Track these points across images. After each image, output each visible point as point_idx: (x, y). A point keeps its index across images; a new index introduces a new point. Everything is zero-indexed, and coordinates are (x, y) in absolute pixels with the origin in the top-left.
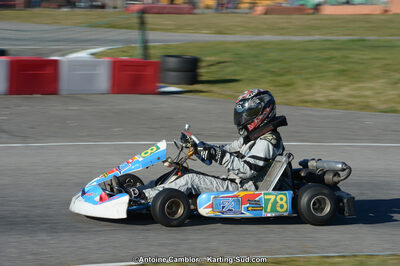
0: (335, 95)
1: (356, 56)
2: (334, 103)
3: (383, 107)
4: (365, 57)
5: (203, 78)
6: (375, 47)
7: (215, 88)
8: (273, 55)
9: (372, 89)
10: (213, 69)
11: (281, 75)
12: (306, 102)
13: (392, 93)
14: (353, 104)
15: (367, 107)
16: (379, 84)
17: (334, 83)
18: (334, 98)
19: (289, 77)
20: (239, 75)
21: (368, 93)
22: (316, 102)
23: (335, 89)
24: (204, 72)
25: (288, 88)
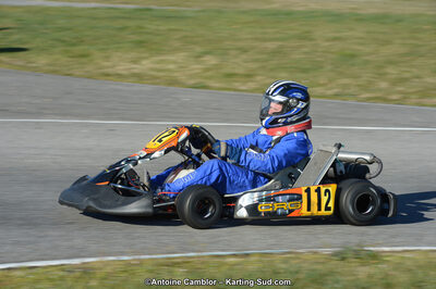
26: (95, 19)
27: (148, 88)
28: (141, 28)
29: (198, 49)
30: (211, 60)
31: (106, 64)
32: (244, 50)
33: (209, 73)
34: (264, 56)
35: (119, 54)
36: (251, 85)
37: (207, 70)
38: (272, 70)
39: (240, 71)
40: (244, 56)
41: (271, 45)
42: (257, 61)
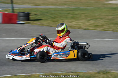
0: (71, 24)
1: (77, 13)
2: (71, 27)
3: (85, 28)
4: (80, 13)
5: (31, 19)
6: (83, 10)
7: (35, 22)
8: (53, 12)
9: (81, 22)
10: (34, 16)
11: (55, 18)
13: (87, 24)
14: (76, 27)
15: (80, 28)
16: (84, 21)
17: (71, 21)
19: (57, 19)
20: (42, 18)
21: (80, 24)
23: (71, 22)
24: (31, 17)
25: (57, 22)
28: (74, 13)
29: (89, 19)
30: (92, 22)
32: (102, 19)
33: (91, 25)
34: (108, 20)
35: (66, 20)
36: (102, 28)
37: (90, 24)
38: (109, 24)
39: (100, 24)
40: (102, 20)
41: (110, 17)
42: (105, 22)
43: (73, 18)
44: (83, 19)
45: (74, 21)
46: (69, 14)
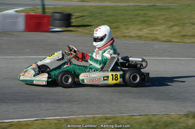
0: (140, 33)
1: (151, 13)
2: (140, 37)
3: (164, 39)
4: (156, 14)
5: (73, 24)
6: (161, 9)
7: (80, 29)
8: (110, 13)
9: (158, 30)
10: (78, 19)
11: (113, 23)
12: (125, 37)
13: (168, 32)
14: (149, 38)
15: (156, 39)
16: (162, 27)
17: (140, 27)
18: (139, 34)
19: (117, 24)
20: (92, 22)
21: (157, 32)
22: (130, 37)
23: (140, 30)
24: (74, 21)
25: (116, 30)
26: (127, 10)
27: (142, 42)
28: (146, 14)
29: (172, 24)
30: (176, 29)
31: (127, 31)
33: (175, 35)
35: (133, 27)
37: (174, 33)
39: (190, 33)
40: (193, 27)
43: (144, 22)
44: (162, 24)
45: (145, 28)
46: (137, 15)
